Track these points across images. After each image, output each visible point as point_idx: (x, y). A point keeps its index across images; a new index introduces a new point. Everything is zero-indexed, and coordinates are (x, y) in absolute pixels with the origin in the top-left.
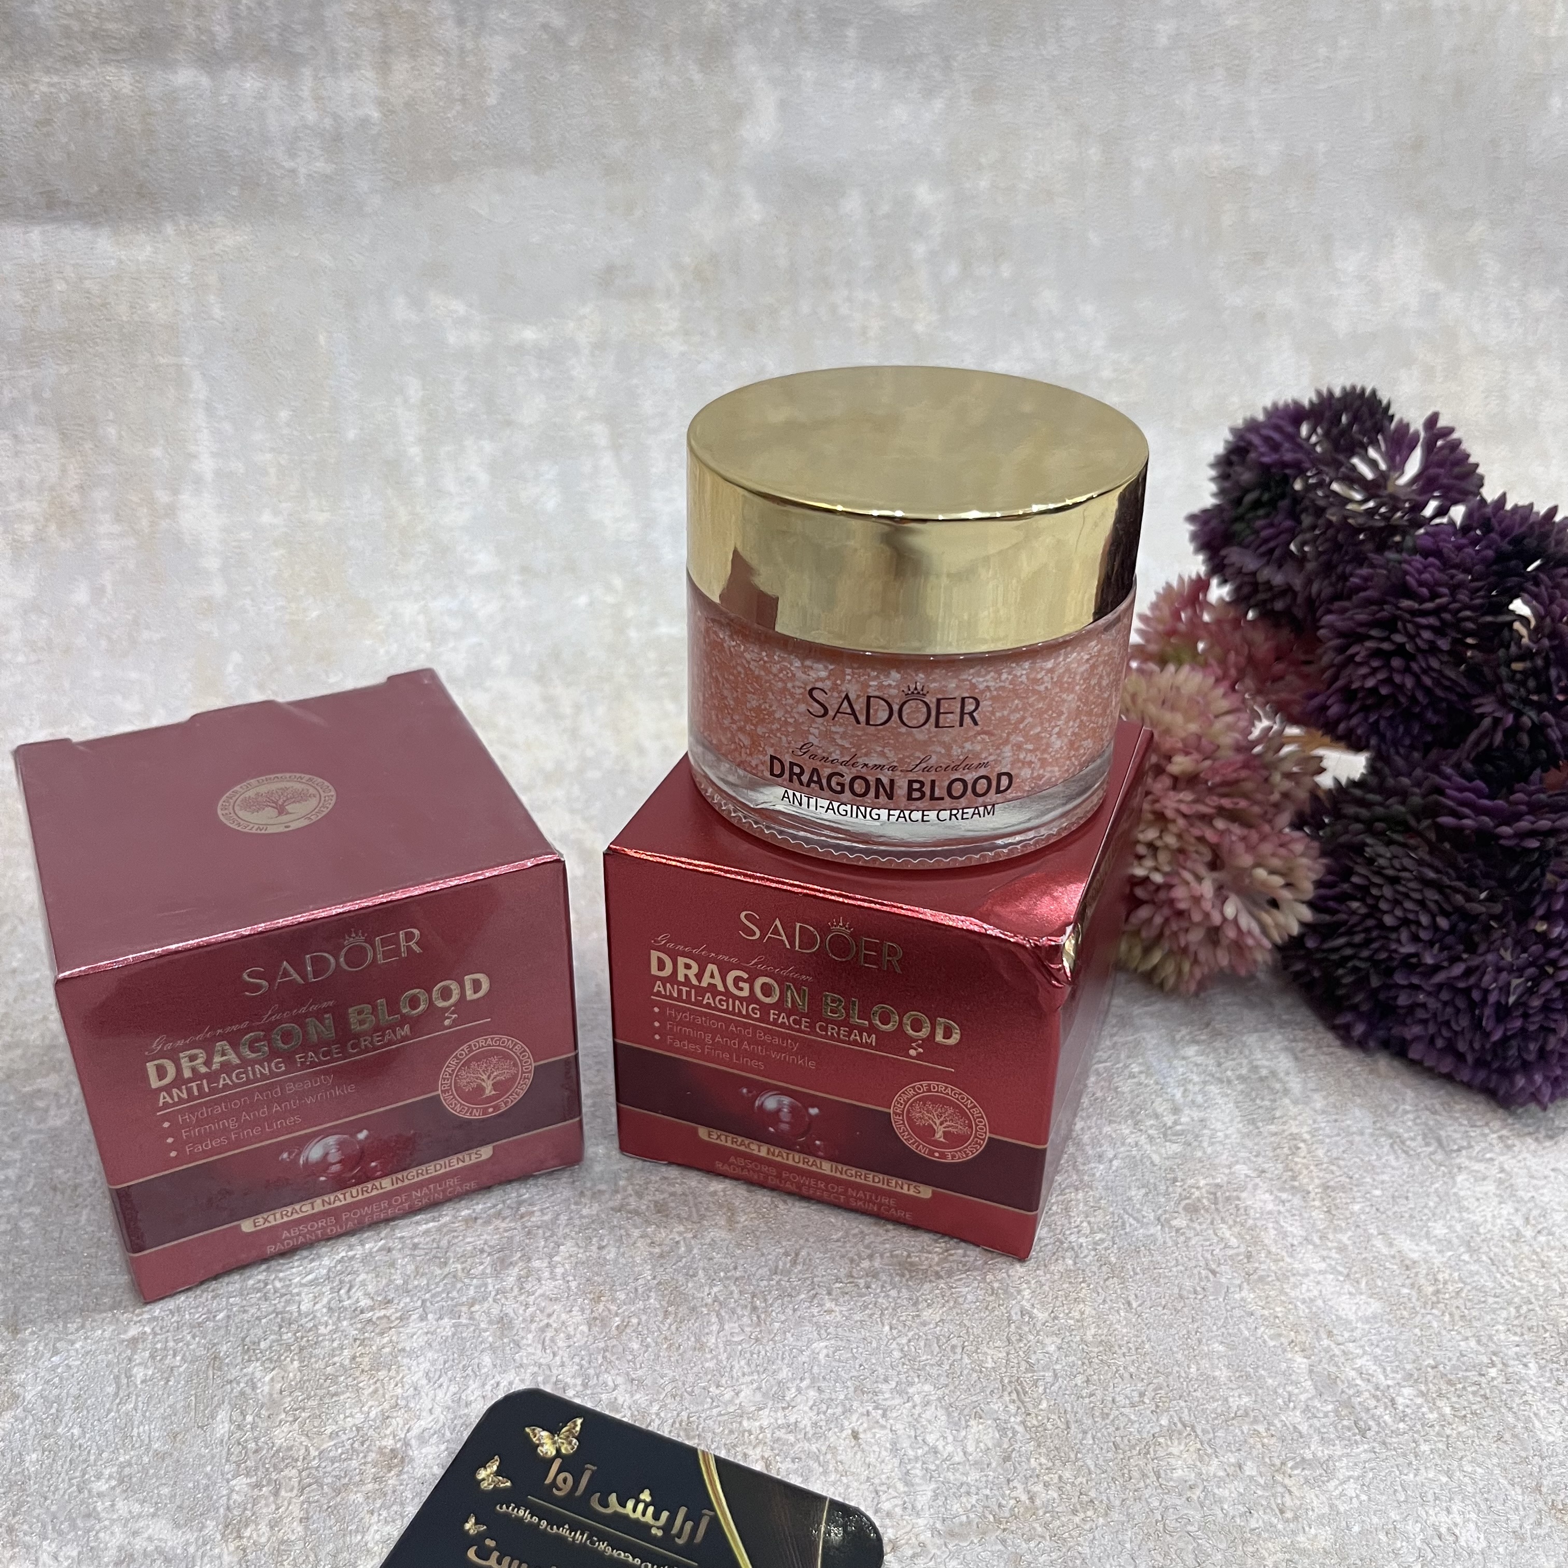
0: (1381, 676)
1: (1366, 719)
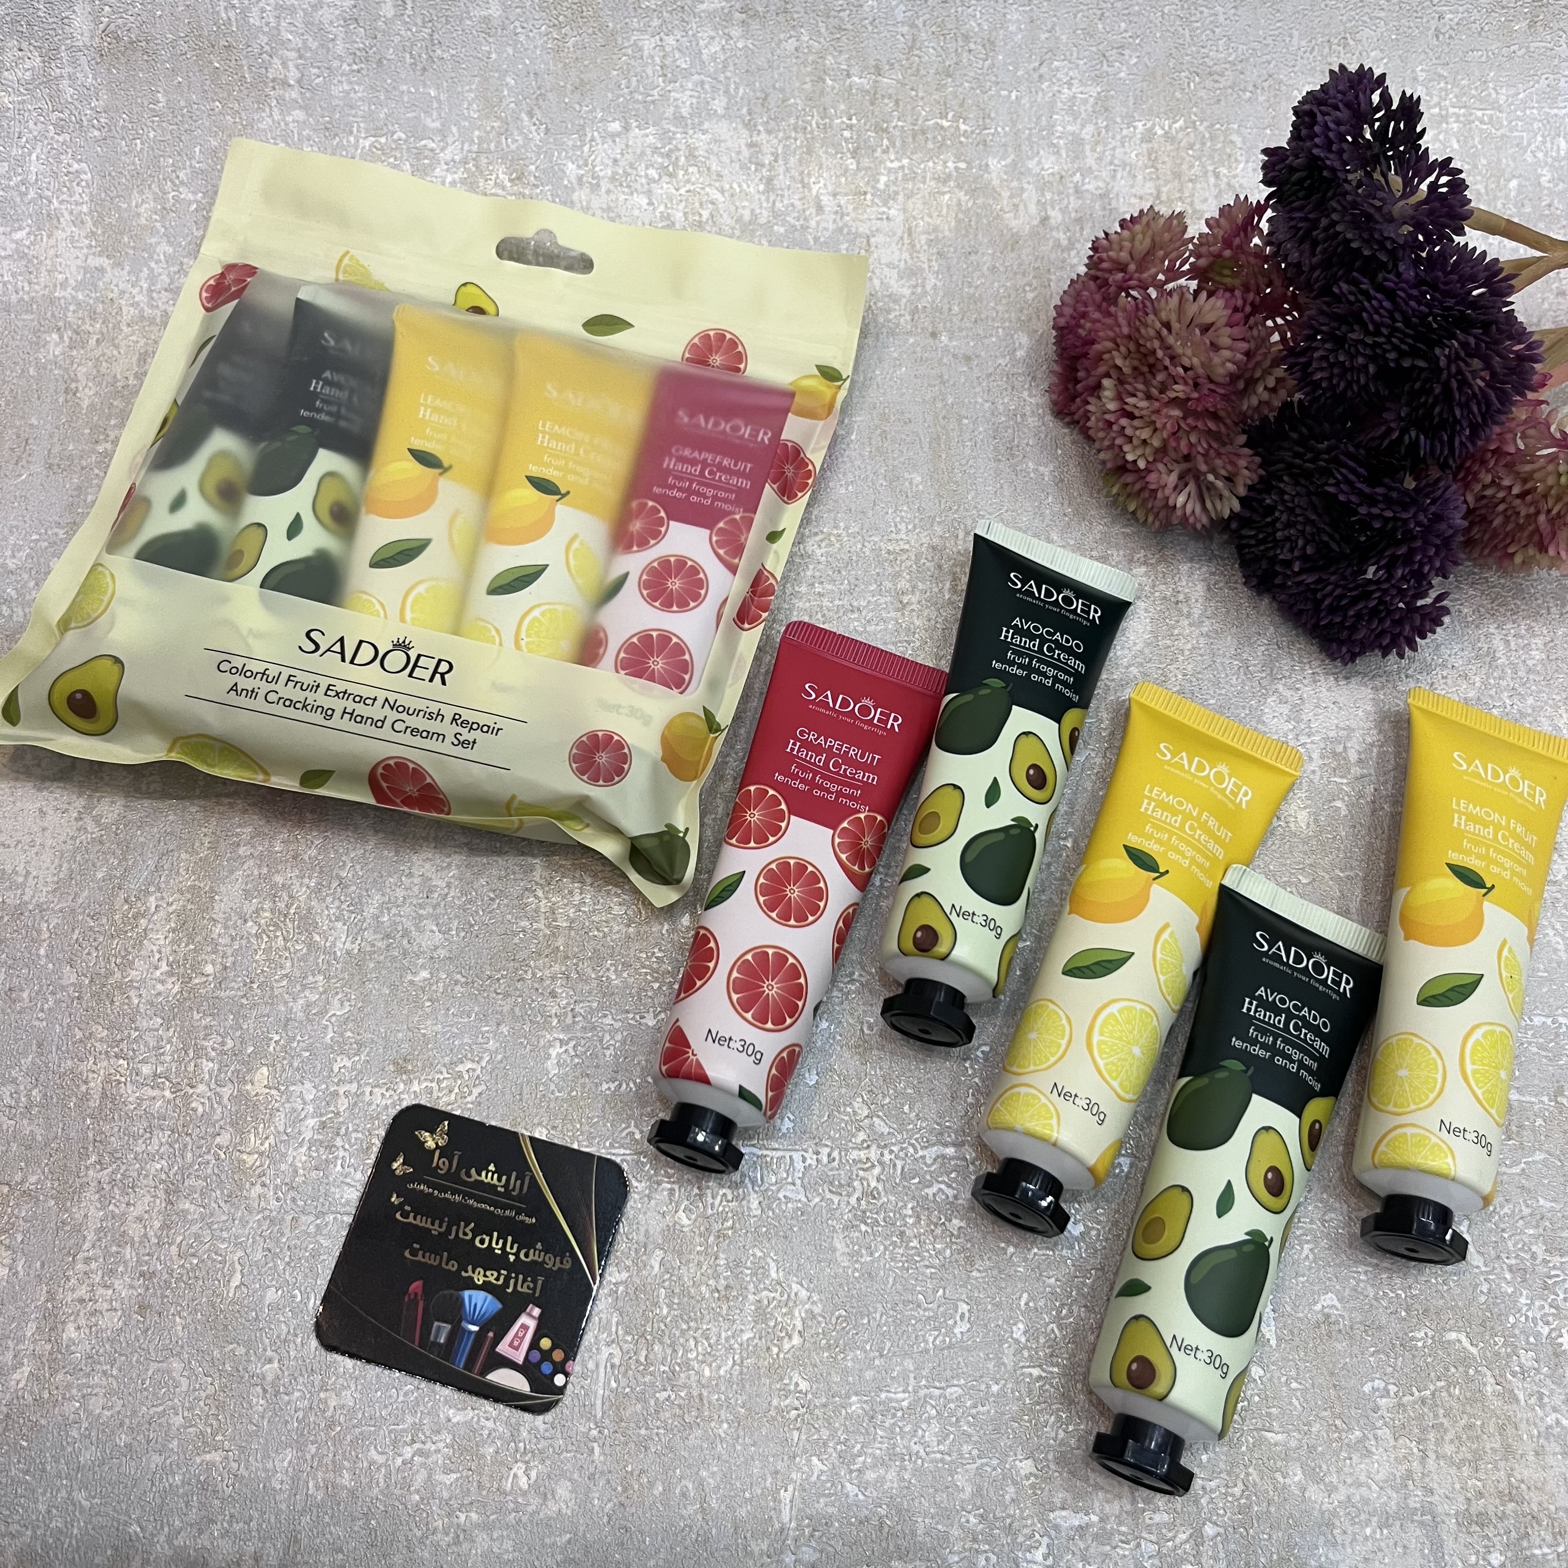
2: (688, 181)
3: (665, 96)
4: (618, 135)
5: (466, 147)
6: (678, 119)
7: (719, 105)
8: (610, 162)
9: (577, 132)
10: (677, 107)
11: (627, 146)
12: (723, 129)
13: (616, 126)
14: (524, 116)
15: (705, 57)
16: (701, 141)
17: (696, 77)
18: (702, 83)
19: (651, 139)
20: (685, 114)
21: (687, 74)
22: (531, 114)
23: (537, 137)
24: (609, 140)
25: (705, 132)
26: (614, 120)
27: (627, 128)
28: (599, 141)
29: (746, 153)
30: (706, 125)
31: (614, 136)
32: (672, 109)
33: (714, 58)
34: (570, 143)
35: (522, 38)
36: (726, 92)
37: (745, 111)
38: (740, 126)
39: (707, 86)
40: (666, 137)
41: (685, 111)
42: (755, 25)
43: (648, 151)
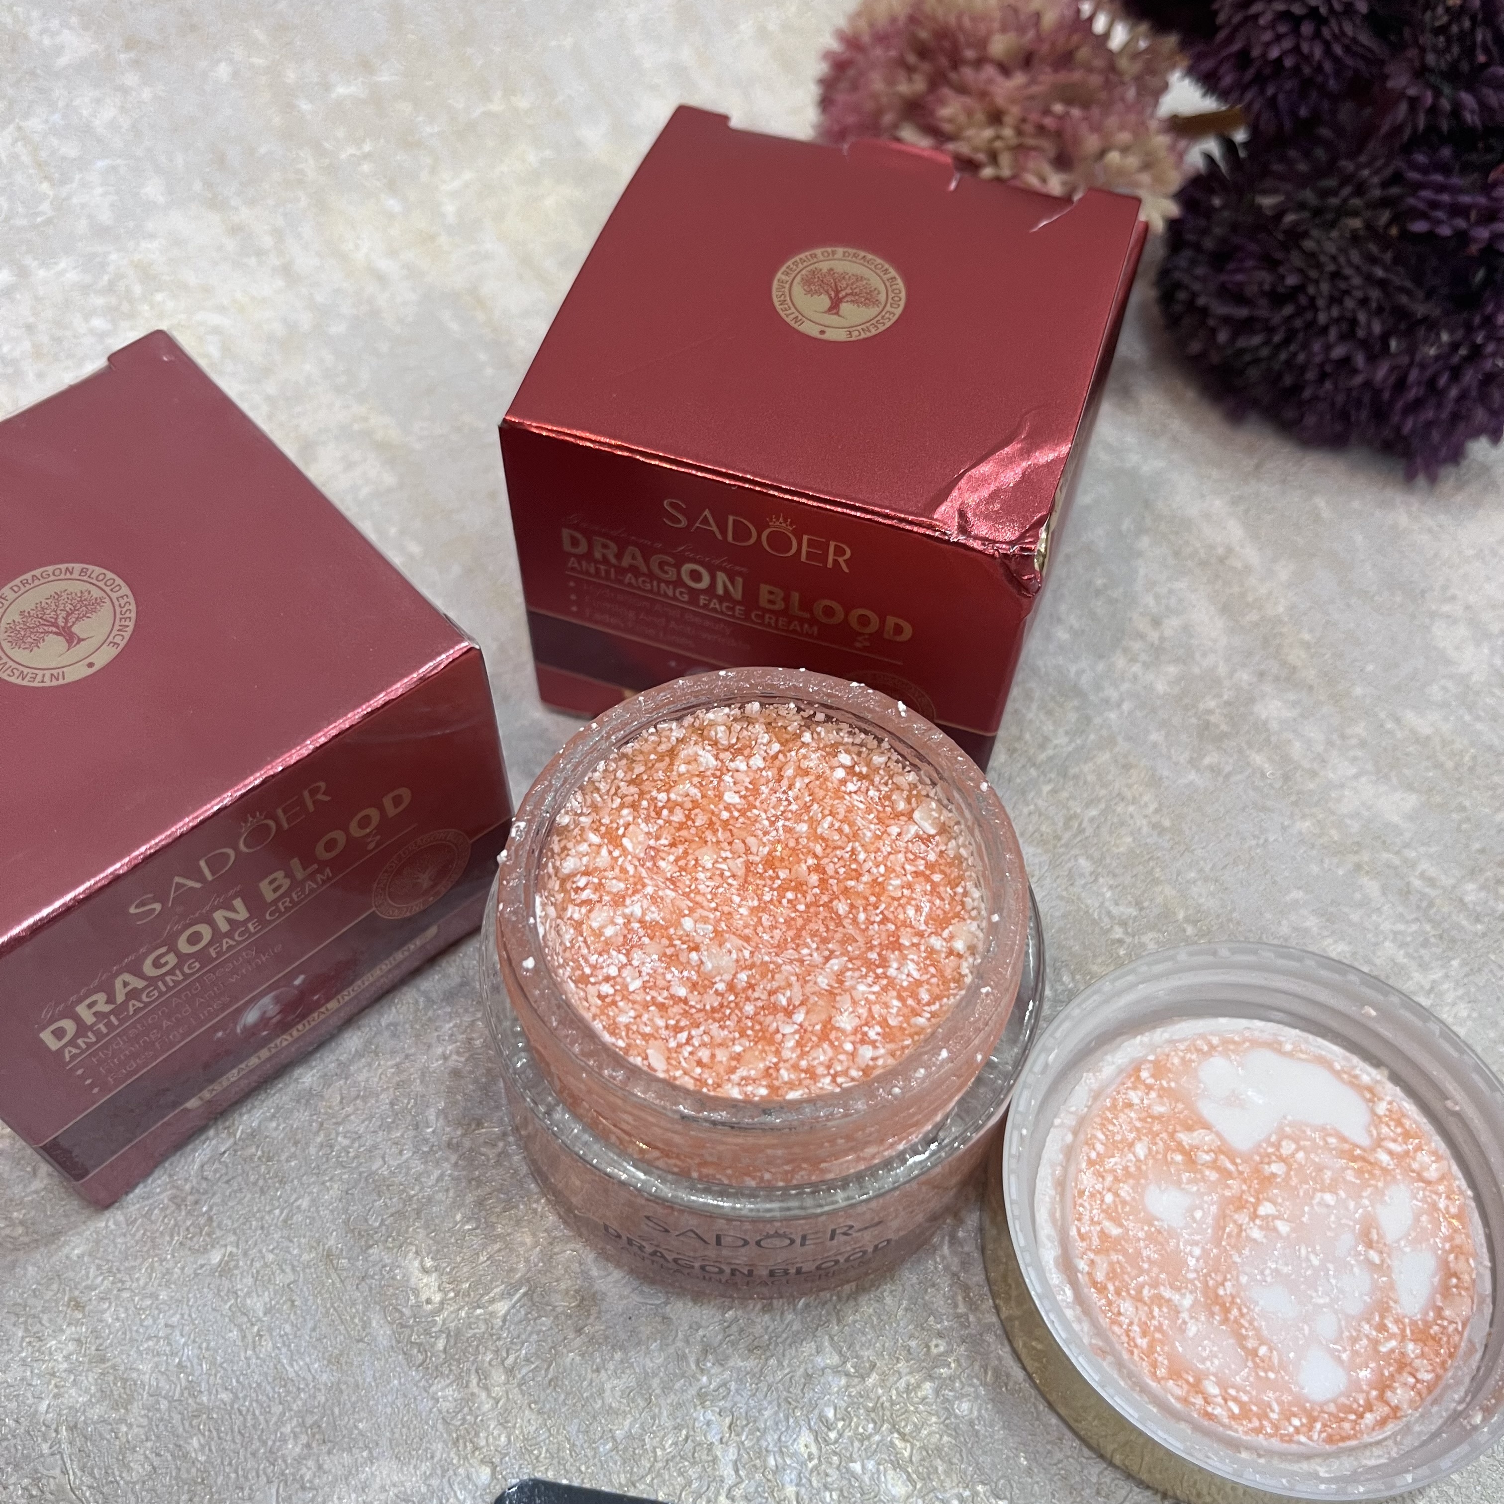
0: (1287, 44)
1: (1262, 91)
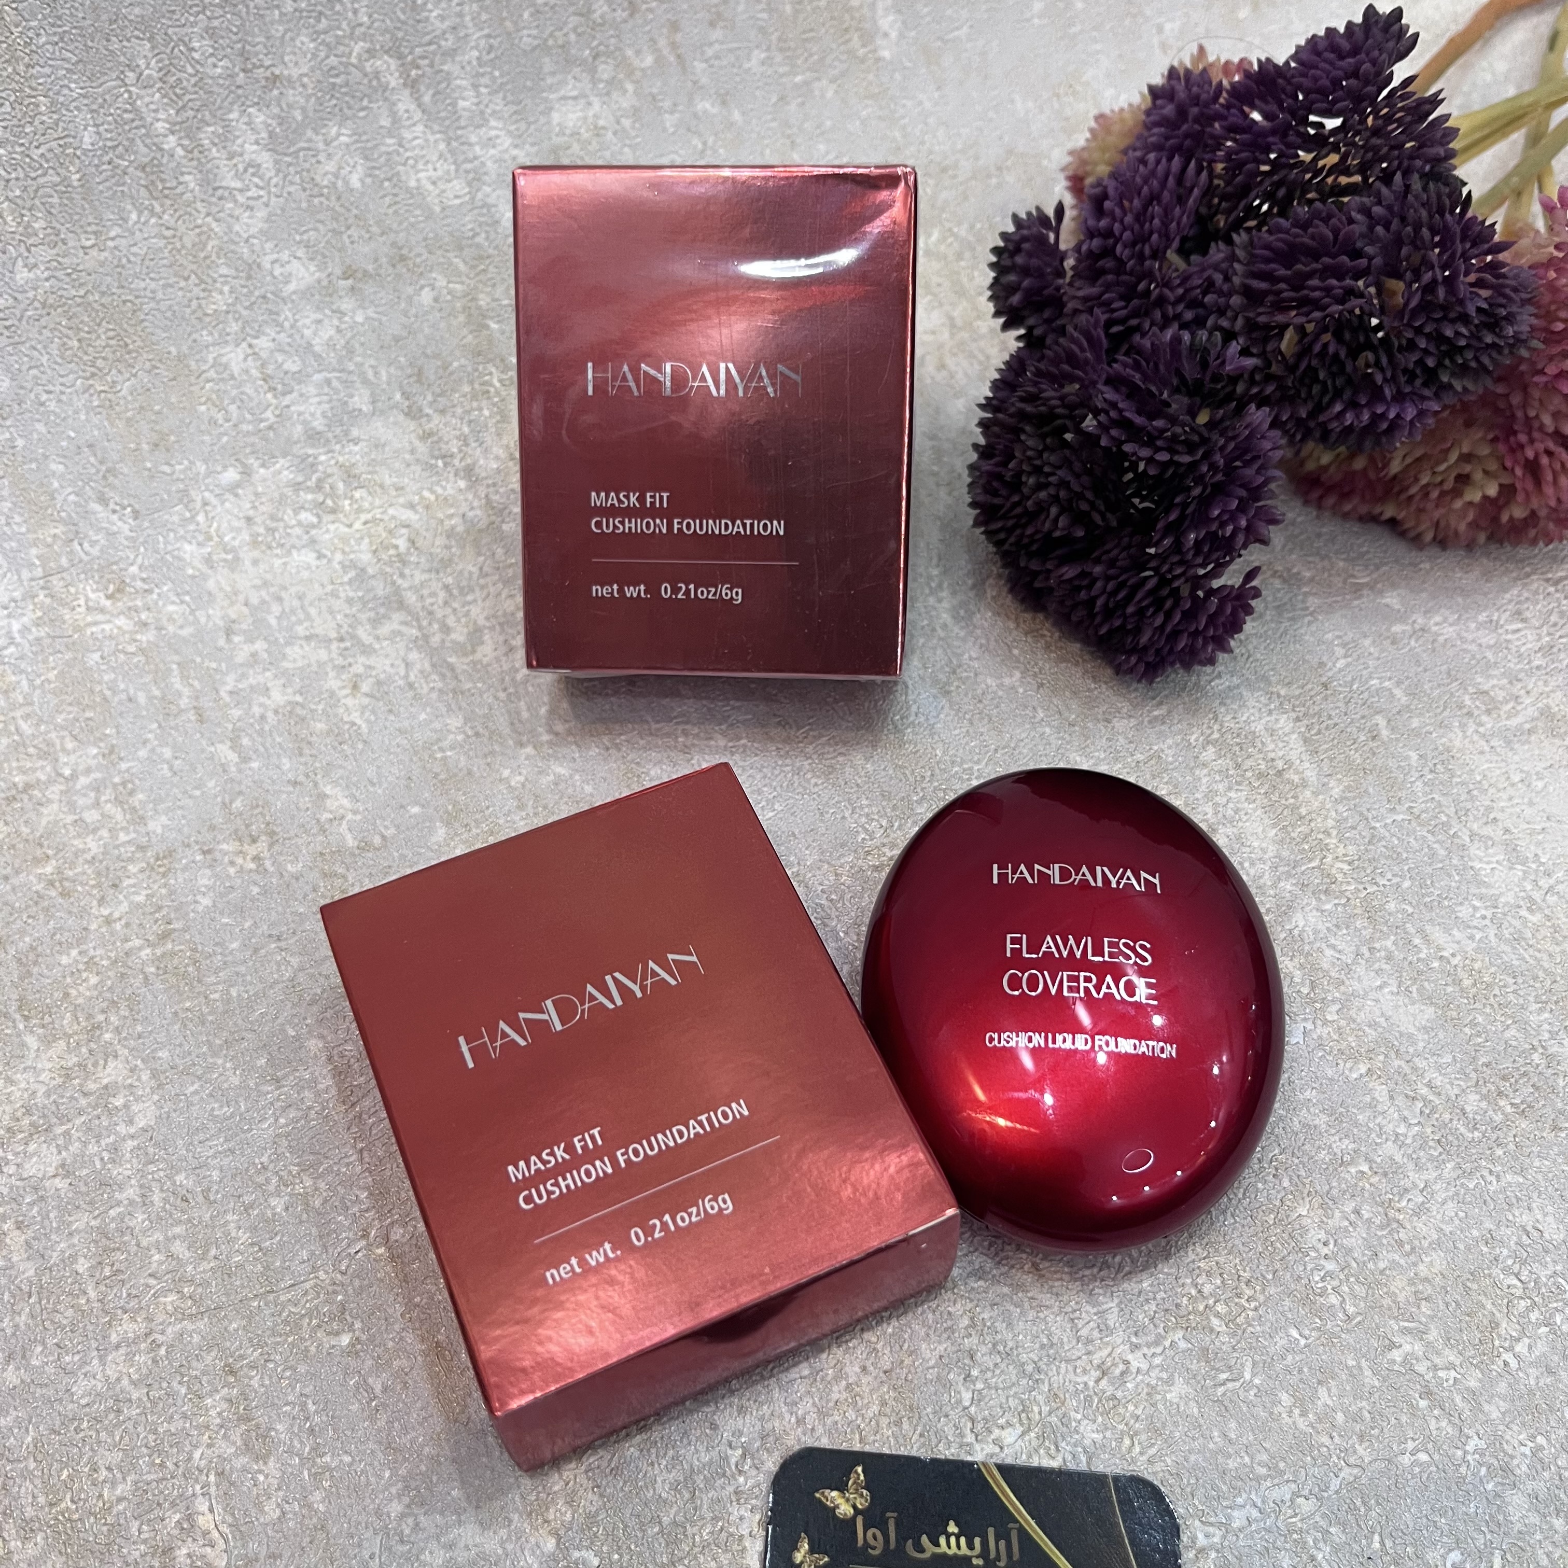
2: (359, 510)
3: (282, 416)
4: (238, 485)
5: (25, 574)
6: (313, 437)
7: (361, 400)
8: (241, 523)
9: (181, 501)
10: (305, 423)
11: (257, 494)
12: (380, 429)
13: (231, 475)
14: (96, 507)
15: (317, 349)
16: (355, 454)
17: (317, 377)
18: (328, 382)
19: (287, 475)
20: (320, 428)
21: (301, 377)
22: (103, 500)
23: (124, 527)
24: (228, 496)
25: (356, 441)
26: (225, 467)
27: (247, 472)
28: (214, 501)
29: (422, 449)
30: (355, 432)
31: (233, 488)
32: (299, 428)
33: (330, 345)
34: (175, 518)
35: (52, 405)
36: (366, 382)
37: (398, 396)
38: (401, 417)
39: (335, 383)
40: (307, 465)
41: (318, 424)
42: (369, 288)
43: (289, 492)
